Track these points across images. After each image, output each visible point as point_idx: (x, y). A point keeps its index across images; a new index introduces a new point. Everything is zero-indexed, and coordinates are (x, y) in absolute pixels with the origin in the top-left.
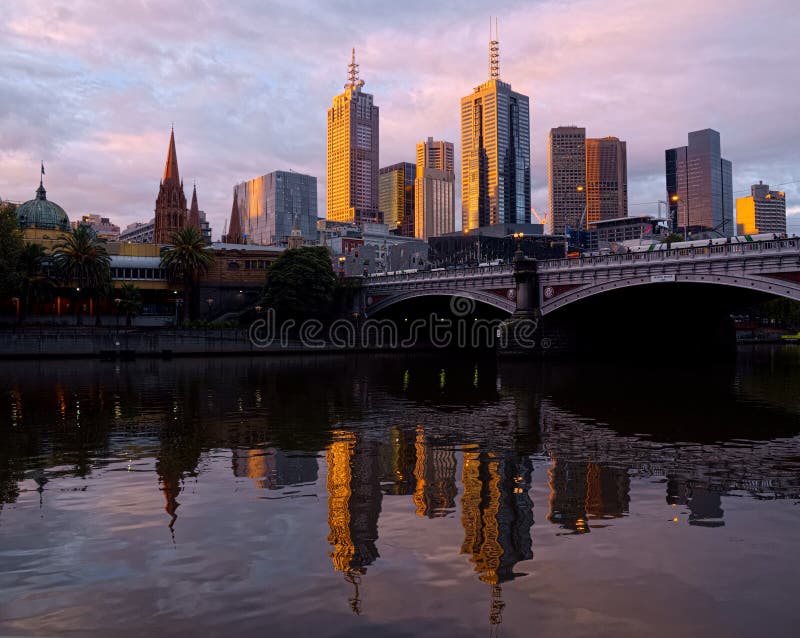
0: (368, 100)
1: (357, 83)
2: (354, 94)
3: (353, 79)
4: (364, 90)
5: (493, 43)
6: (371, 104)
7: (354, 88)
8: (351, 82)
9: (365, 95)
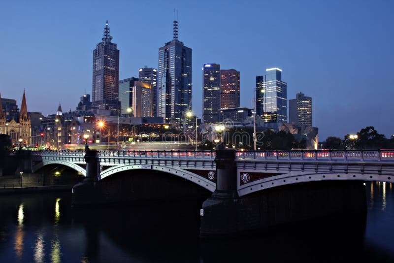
0: (113, 46)
1: (108, 37)
2: (106, 43)
3: (107, 35)
4: (112, 41)
5: (175, 22)
6: (115, 48)
7: (107, 40)
8: (105, 37)
9: (112, 44)
